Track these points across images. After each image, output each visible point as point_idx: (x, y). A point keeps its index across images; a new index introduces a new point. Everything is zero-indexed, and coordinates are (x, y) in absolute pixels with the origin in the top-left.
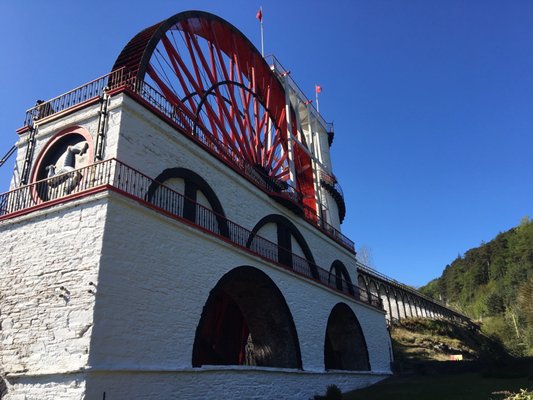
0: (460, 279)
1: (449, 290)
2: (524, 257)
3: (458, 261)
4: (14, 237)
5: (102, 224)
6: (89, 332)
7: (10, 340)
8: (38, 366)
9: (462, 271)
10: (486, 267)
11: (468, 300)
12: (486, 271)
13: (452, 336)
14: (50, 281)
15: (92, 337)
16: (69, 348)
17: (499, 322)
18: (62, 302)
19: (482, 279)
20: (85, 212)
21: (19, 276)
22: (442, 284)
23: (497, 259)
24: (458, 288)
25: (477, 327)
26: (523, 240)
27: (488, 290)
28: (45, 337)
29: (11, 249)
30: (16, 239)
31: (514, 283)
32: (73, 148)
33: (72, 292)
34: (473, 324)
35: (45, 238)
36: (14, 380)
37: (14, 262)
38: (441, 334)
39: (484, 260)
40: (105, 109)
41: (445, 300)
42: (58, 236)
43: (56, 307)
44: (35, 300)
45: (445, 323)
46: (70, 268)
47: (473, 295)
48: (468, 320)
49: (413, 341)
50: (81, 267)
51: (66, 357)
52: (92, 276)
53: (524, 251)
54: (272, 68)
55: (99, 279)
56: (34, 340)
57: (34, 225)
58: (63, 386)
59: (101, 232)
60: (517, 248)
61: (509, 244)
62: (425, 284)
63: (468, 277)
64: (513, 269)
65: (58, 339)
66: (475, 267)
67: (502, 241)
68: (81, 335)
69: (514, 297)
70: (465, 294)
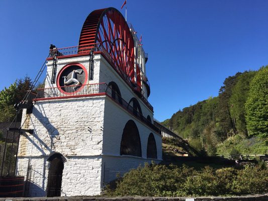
0: (179, 121)
1: (174, 125)
2: (208, 114)
3: (179, 112)
4: (61, 106)
5: (103, 107)
6: (102, 143)
7: (65, 144)
8: (80, 153)
9: (181, 117)
10: (191, 116)
11: (181, 130)
12: (191, 118)
13: (179, 146)
14: (82, 124)
15: (103, 145)
16: (94, 148)
17: (197, 141)
18: (88, 132)
19: (189, 121)
20: (95, 101)
21: (66, 121)
22: (171, 122)
23: (197, 113)
24: (178, 124)
25: (186, 142)
26: (209, 106)
27: (191, 127)
28: (82, 143)
29: (60, 110)
30: (62, 107)
31: (203, 125)
32: (76, 71)
33: (93, 129)
34: (183, 141)
35: (77, 109)
36: (69, 157)
37: (62, 116)
38: (175, 145)
39: (191, 113)
40: (92, 58)
41: (171, 129)
42: (83, 109)
43: (86, 134)
44: (76, 130)
45: (174, 140)
46: (90, 121)
47: (184, 128)
48: (182, 139)
49: (166, 147)
50: (95, 121)
51: (93, 151)
52: (101, 124)
53: (208, 111)
54: (130, 30)
55: (104, 126)
56: (77, 144)
57: (70, 103)
58: (92, 160)
59: (103, 110)
60: (206, 110)
61: (203, 108)
62: (163, 121)
63: (183, 120)
64: (203, 118)
65: (88, 144)
66: (187, 116)
67: (200, 105)
68: (98, 144)
69: (202, 130)
70: (180, 128)
